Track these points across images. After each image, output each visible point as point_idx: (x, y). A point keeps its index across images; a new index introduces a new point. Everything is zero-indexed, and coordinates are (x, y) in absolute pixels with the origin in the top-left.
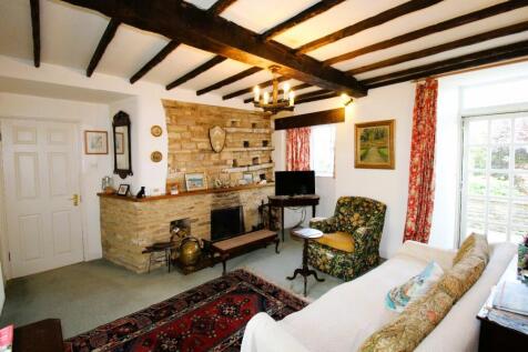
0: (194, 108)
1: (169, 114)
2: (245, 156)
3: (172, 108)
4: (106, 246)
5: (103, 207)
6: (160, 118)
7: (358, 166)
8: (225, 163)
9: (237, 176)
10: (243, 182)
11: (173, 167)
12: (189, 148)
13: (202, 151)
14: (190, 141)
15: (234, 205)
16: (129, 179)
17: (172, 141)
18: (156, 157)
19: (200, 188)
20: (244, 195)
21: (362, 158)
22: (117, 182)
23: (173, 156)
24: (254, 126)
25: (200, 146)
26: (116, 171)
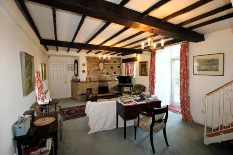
0: (94, 58)
1: (87, 60)
2: (111, 71)
3: (88, 58)
4: (72, 94)
5: (72, 84)
6: (85, 61)
7: (140, 75)
8: (104, 73)
9: (108, 77)
10: (110, 79)
11: (88, 74)
12: (93, 69)
13: (97, 70)
14: (93, 67)
15: (106, 86)
16: (77, 77)
17: (88, 67)
18: (84, 71)
19: (95, 80)
20: (109, 83)
21: (141, 72)
22: (75, 77)
23: (88, 71)
24: (115, 62)
25: (96, 68)
26: (75, 75)
